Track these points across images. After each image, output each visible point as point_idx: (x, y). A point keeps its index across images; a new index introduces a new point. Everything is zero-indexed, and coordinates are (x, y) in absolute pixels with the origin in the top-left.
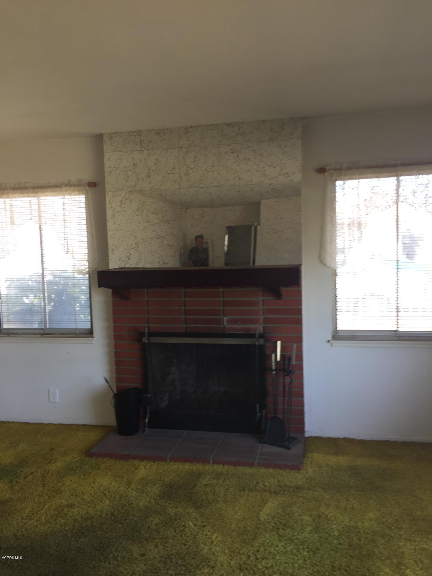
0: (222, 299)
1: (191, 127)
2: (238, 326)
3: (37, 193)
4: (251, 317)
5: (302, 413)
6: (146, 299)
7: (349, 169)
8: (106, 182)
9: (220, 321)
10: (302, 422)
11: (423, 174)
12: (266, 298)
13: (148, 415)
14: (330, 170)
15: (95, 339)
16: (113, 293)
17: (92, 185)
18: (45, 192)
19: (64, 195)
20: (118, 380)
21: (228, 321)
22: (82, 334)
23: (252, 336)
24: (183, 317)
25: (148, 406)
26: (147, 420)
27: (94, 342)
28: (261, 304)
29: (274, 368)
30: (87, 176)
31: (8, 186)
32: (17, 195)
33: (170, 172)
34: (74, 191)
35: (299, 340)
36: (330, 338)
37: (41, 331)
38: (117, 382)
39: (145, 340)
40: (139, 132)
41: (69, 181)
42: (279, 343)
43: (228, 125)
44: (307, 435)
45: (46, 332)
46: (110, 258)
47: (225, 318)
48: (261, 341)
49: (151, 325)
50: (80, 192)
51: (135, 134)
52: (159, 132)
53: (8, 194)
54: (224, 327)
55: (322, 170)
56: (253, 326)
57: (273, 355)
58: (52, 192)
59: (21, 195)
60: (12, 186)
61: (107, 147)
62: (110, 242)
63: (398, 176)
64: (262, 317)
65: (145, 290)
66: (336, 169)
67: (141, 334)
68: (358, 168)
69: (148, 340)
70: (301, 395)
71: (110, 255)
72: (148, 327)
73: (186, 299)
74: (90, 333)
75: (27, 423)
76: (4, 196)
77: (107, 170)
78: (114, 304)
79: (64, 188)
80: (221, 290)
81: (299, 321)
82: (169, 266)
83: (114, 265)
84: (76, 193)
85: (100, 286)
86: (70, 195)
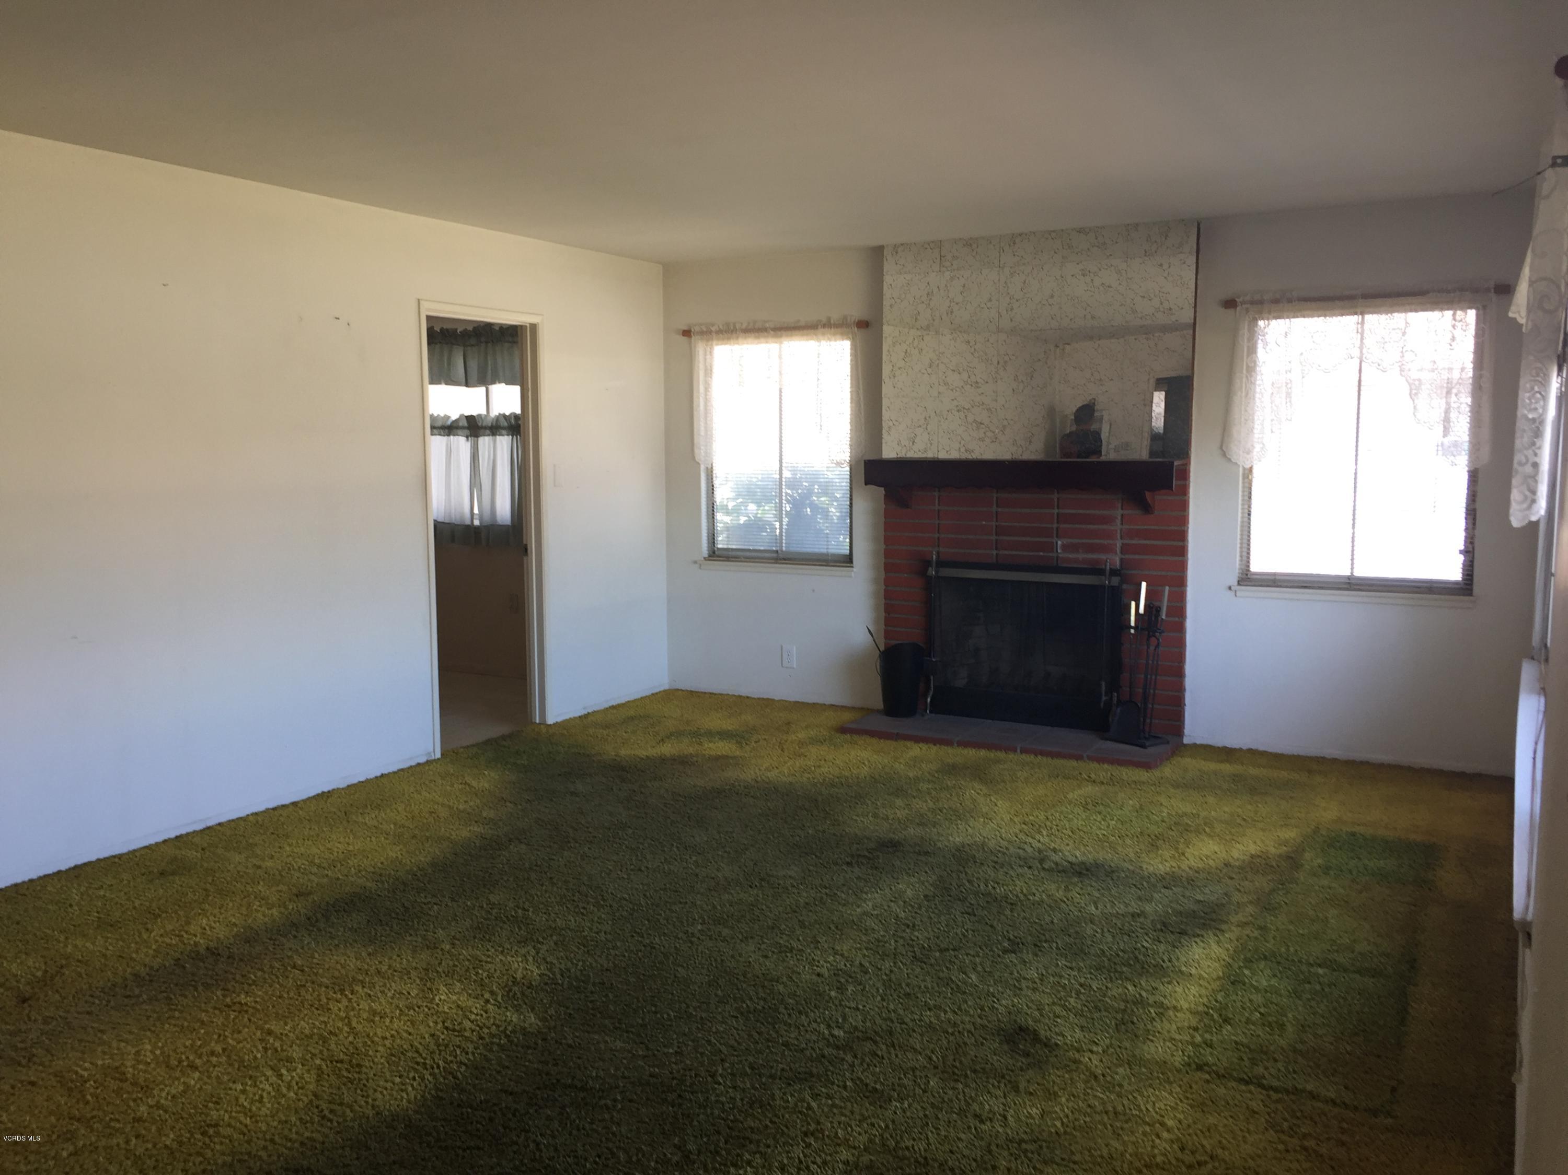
0: (1056, 511)
1: (1020, 235)
2: (1081, 556)
3: (781, 336)
4: (1102, 541)
5: (1179, 702)
6: (937, 507)
7: (1276, 301)
8: (884, 320)
9: (1051, 547)
10: (1179, 716)
11: (1398, 311)
12: (1126, 512)
13: (931, 693)
14: (1242, 303)
15: (855, 570)
16: (887, 497)
17: (863, 324)
18: (791, 336)
19: (819, 340)
20: (887, 635)
21: (1064, 547)
22: (836, 561)
23: (1100, 572)
24: (994, 538)
25: (932, 678)
26: (929, 700)
27: (853, 574)
28: (1119, 522)
29: (1133, 624)
30: (856, 312)
31: (738, 326)
32: (750, 340)
33: (983, 305)
34: (834, 334)
35: (1180, 582)
36: (1233, 581)
37: (775, 555)
38: (886, 638)
39: (932, 572)
40: (939, 244)
41: (829, 319)
42: (1144, 585)
43: (1080, 232)
44: (1186, 741)
45: (781, 556)
46: (883, 441)
47: (1059, 543)
48: (1115, 581)
49: (942, 550)
50: (844, 336)
51: (932, 245)
52: (970, 243)
53: (737, 338)
54: (1057, 557)
55: (1230, 304)
56: (1103, 557)
57: (1133, 604)
58: (803, 335)
59: (756, 341)
60: (744, 327)
61: (889, 266)
62: (886, 415)
63: (1362, 314)
64: (1119, 544)
65: (936, 494)
66: (1252, 303)
67: (927, 563)
68: (1290, 301)
69: (937, 572)
70: (1179, 673)
71: (885, 435)
72: (938, 553)
73: (1000, 510)
74: (848, 560)
75: (748, 697)
76: (732, 341)
77: (886, 303)
78: (887, 514)
79: (821, 330)
80: (1055, 496)
81: (1181, 551)
82: (974, 457)
83: (890, 452)
84: (838, 336)
85: (867, 483)
86: (830, 340)
